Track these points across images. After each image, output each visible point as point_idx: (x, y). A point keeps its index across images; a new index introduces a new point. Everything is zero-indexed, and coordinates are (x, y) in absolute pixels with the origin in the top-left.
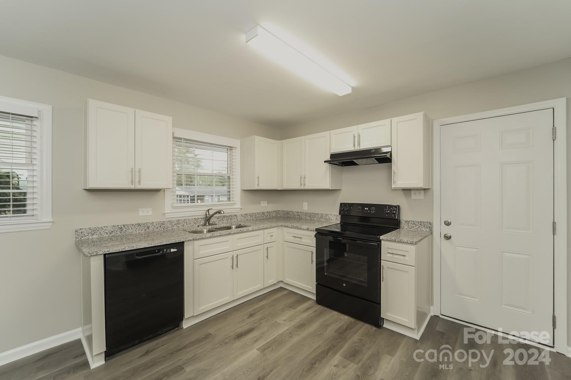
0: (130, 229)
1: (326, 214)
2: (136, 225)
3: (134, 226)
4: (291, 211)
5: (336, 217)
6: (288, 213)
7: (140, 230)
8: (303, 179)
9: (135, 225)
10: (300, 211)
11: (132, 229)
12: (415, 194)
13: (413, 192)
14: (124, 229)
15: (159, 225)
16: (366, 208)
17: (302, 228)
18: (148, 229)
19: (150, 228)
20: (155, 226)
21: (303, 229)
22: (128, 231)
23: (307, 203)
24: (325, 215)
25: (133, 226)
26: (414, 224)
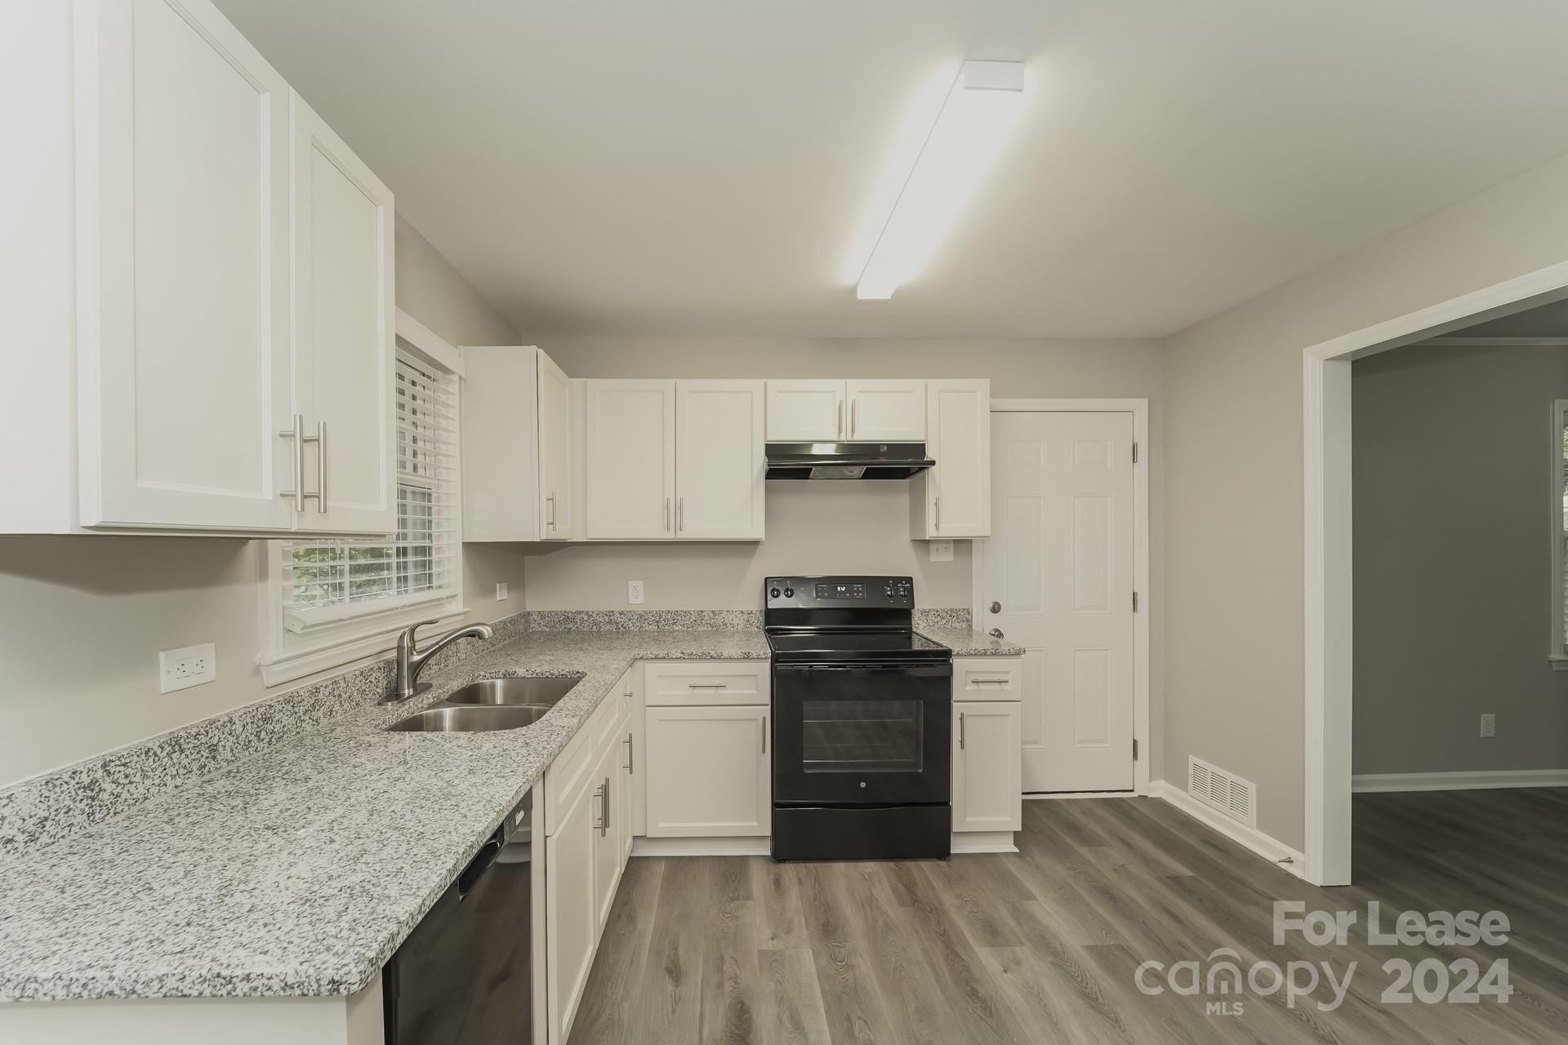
0: (138, 778)
1: (713, 612)
2: (162, 748)
3: (155, 754)
4: (580, 613)
5: (745, 617)
6: (567, 618)
7: (182, 771)
8: (675, 510)
9: (159, 751)
10: (617, 608)
11: (145, 776)
12: (938, 550)
13: (933, 547)
14: (108, 786)
15: (255, 726)
16: (839, 588)
17: (726, 654)
18: (214, 758)
19: (221, 749)
20: (238, 738)
21: (730, 658)
22: (125, 795)
23: (642, 582)
24: (712, 615)
25: (151, 760)
26: (939, 615)
